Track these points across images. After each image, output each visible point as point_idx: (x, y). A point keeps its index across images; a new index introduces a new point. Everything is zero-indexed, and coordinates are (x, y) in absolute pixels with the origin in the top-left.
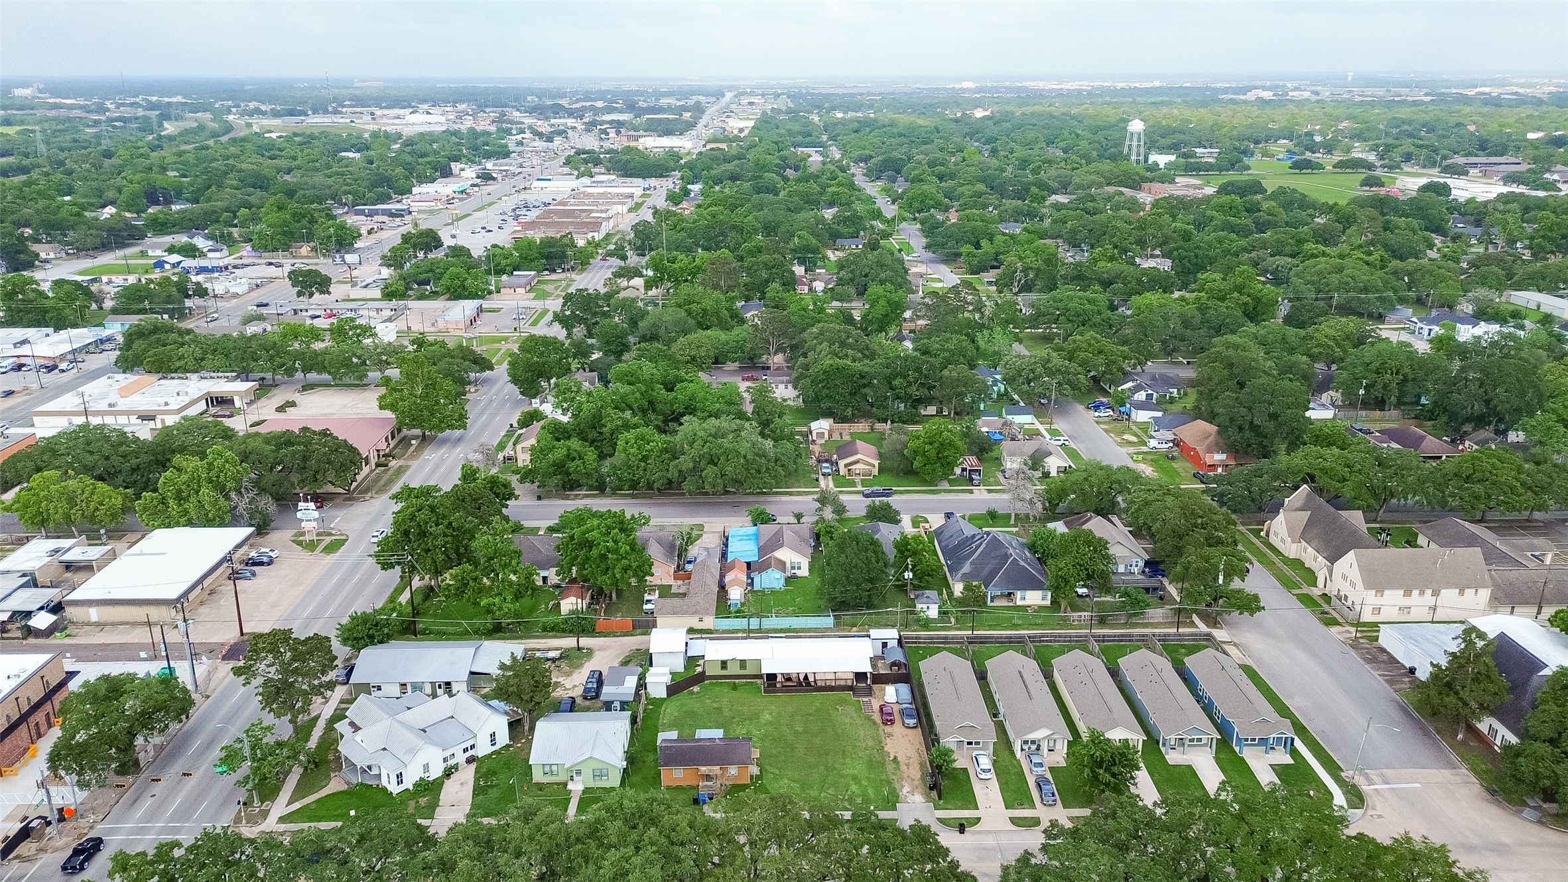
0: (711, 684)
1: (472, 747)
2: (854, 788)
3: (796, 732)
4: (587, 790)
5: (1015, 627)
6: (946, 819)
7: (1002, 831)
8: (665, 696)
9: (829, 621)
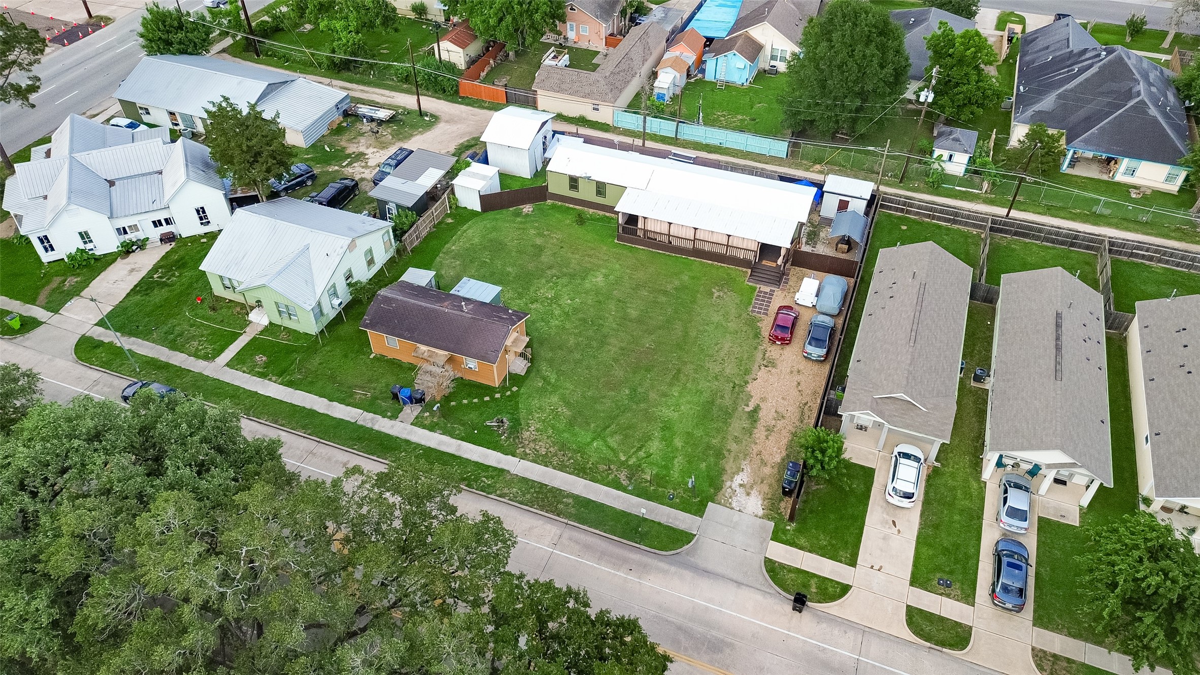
0: (553, 207)
1: (168, 221)
2: (655, 446)
3: (625, 317)
4: (272, 328)
5: (1096, 219)
6: (782, 566)
7: (879, 634)
8: (478, 208)
9: (780, 148)
